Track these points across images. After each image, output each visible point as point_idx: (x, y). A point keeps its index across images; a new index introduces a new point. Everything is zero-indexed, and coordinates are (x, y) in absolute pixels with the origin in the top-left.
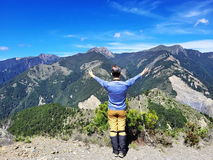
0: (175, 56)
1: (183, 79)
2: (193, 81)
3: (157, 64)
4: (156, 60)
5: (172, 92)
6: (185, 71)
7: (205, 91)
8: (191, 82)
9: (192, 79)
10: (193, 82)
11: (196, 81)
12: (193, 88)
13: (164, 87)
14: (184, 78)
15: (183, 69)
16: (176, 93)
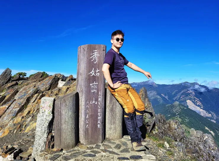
1: (193, 102)
4: (182, 92)
7: (201, 106)
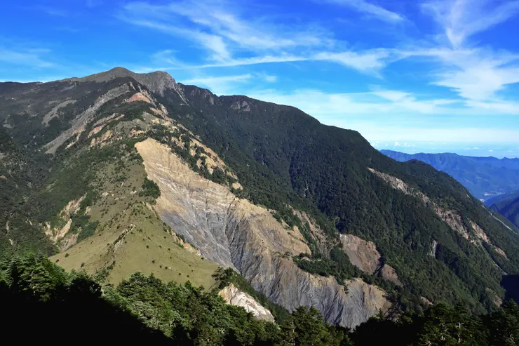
0: (155, 95)
1: (176, 150)
2: (202, 155)
3: (103, 111)
4: (101, 101)
5: (143, 187)
6: (181, 129)
7: (231, 181)
8: (197, 157)
9: (199, 150)
10: (203, 159)
11: (209, 155)
12: (203, 172)
13: (120, 174)
14: (179, 148)
15: (175, 124)
16: (157, 188)
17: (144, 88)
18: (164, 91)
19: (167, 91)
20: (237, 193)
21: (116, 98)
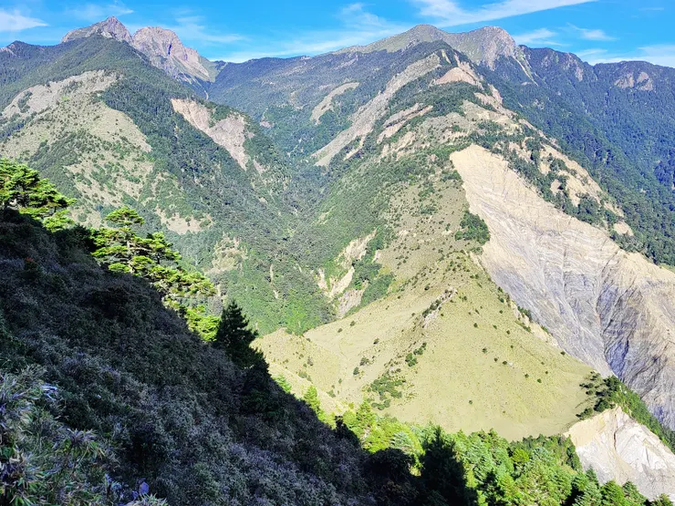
0: (480, 70)
2: (561, 173)
3: (399, 101)
5: (463, 225)
6: (526, 129)
8: (551, 177)
9: (555, 164)
10: (563, 180)
11: (574, 173)
12: (562, 203)
13: (427, 203)
14: (522, 161)
15: (516, 119)
16: (485, 227)
17: (463, 58)
18: (496, 61)
19: (501, 61)
20: (624, 243)
21: (420, 79)
